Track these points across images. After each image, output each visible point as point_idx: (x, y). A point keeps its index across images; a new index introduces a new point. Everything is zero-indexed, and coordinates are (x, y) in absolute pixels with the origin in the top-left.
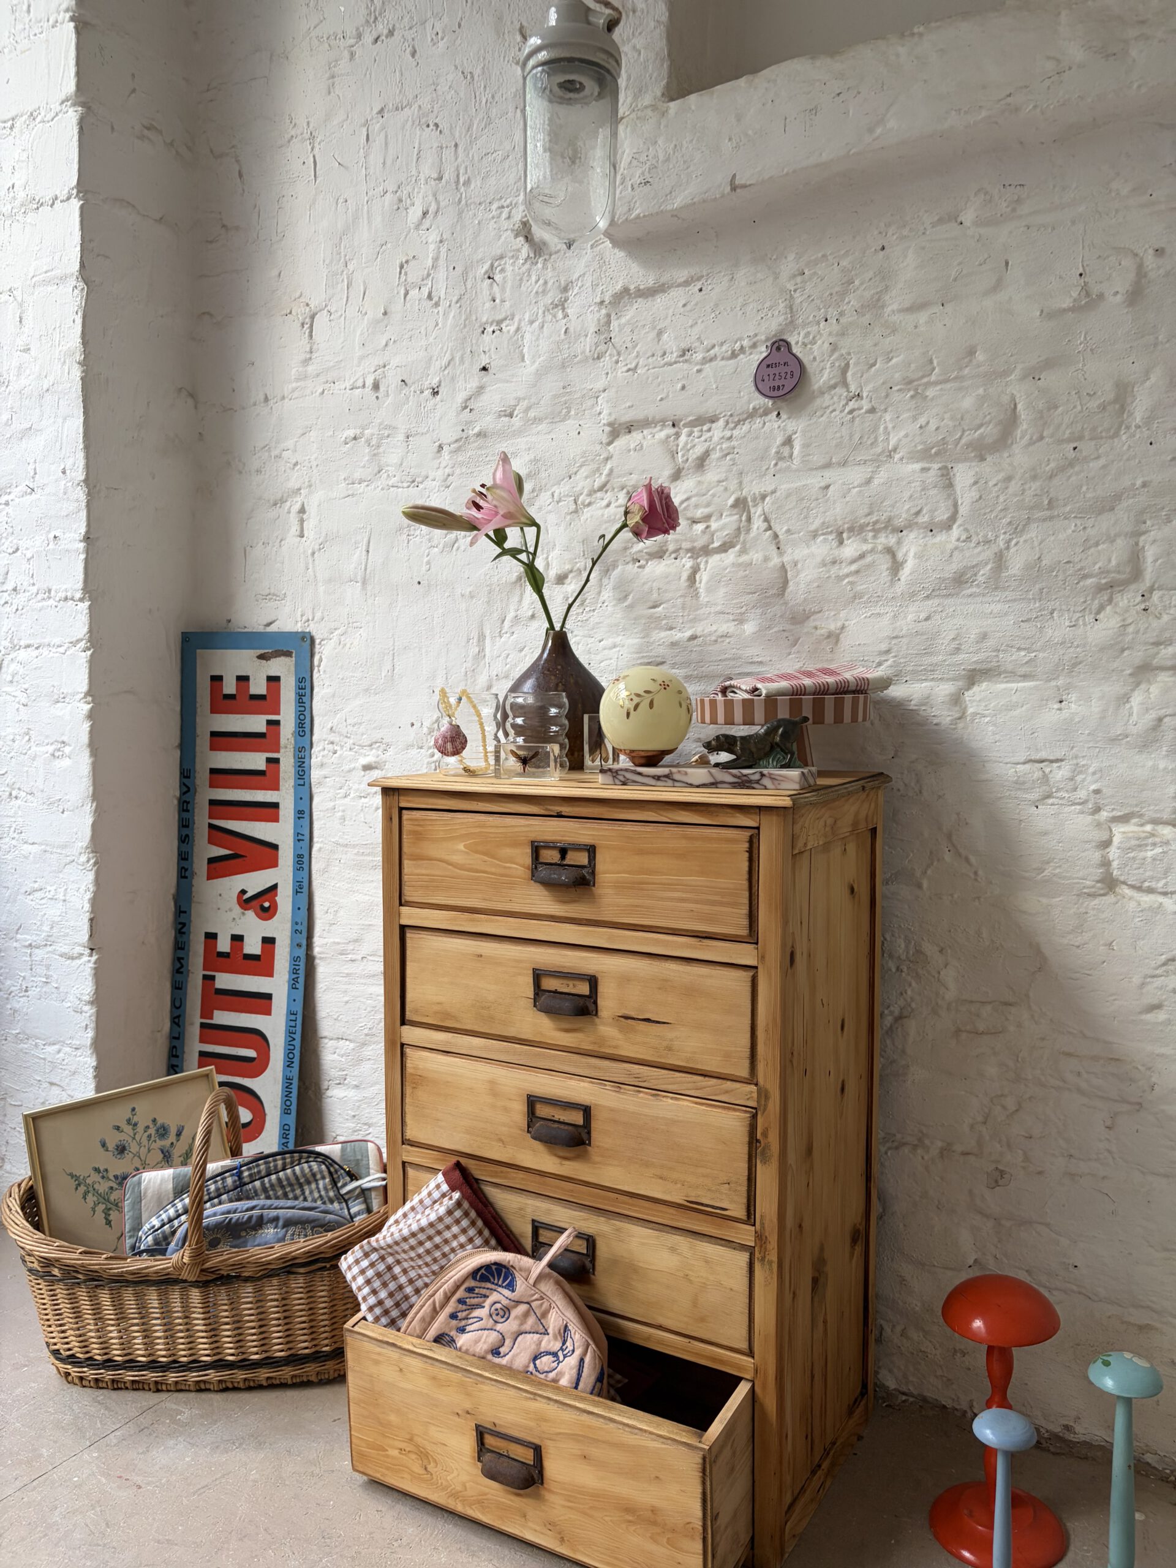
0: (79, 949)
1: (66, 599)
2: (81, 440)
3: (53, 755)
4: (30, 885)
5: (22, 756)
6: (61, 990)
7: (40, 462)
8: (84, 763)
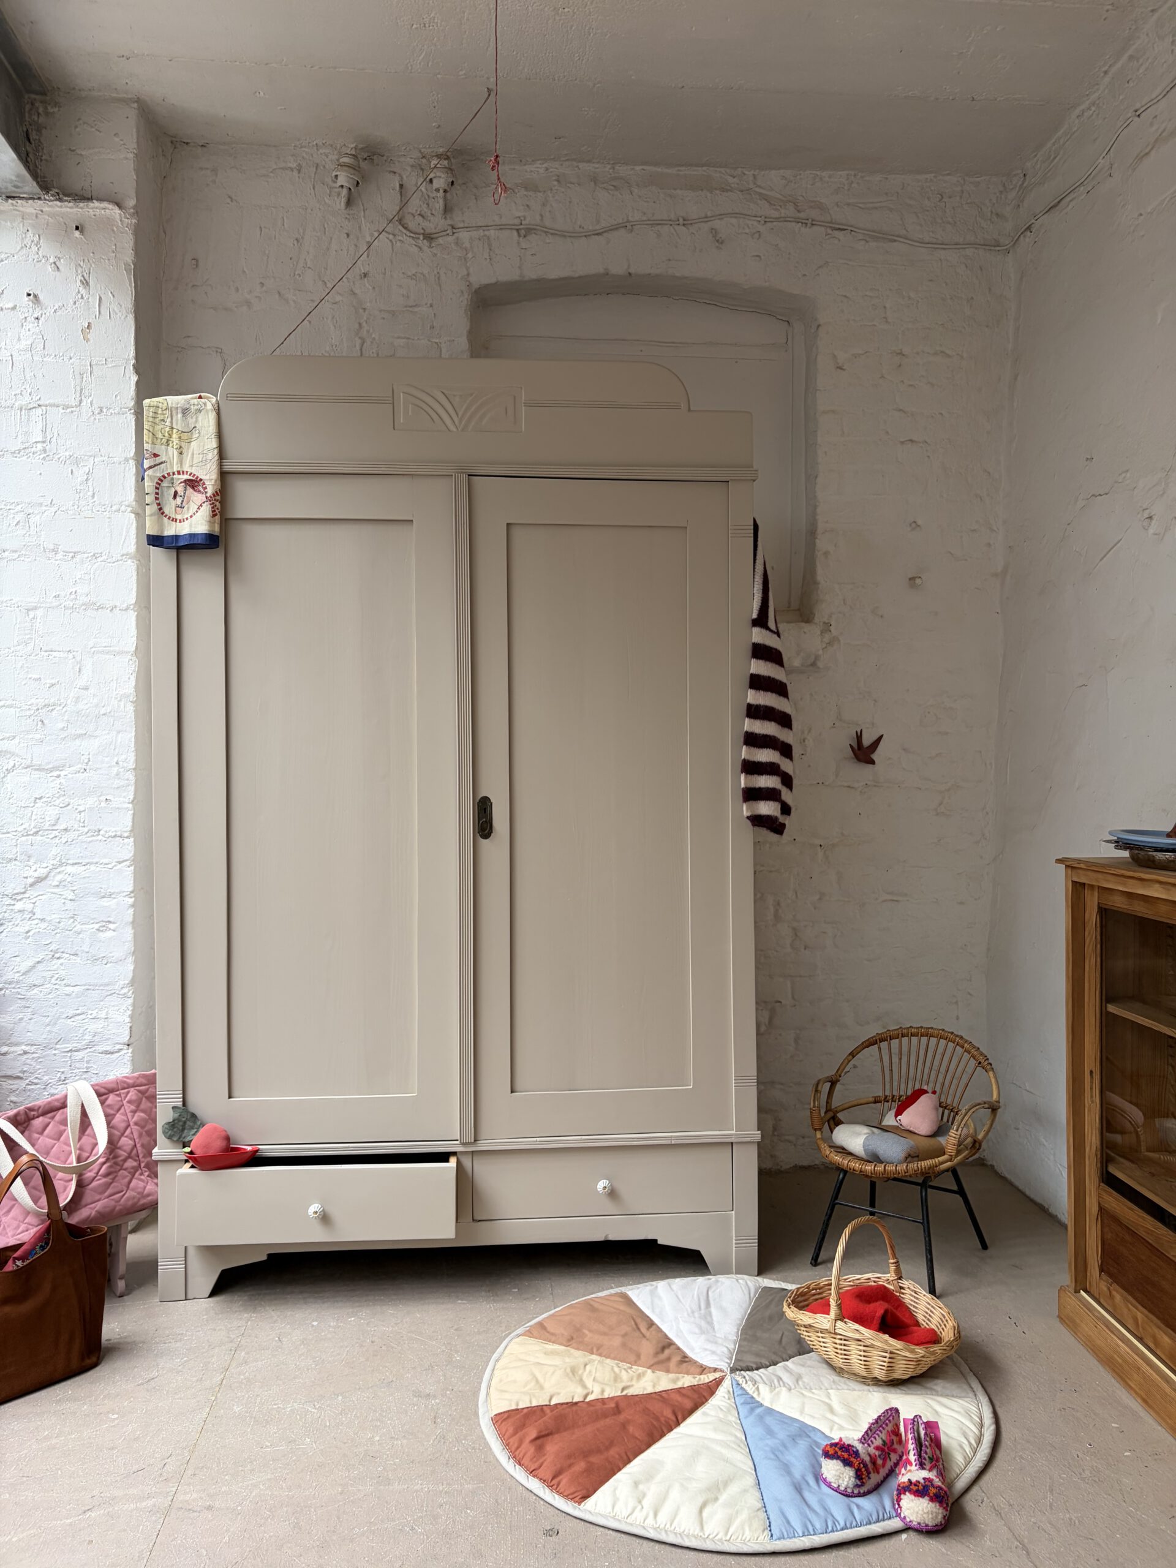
0: (118, 1047)
1: (115, 836)
2: (133, 745)
3: (98, 930)
4: (71, 1012)
5: (68, 932)
6: (100, 1074)
7: (94, 755)
8: (128, 933)
